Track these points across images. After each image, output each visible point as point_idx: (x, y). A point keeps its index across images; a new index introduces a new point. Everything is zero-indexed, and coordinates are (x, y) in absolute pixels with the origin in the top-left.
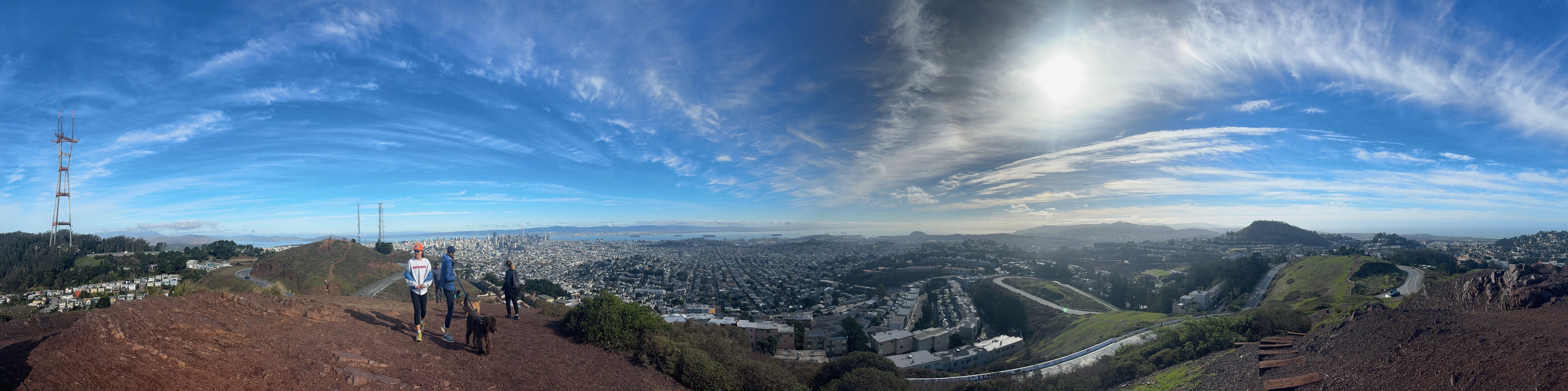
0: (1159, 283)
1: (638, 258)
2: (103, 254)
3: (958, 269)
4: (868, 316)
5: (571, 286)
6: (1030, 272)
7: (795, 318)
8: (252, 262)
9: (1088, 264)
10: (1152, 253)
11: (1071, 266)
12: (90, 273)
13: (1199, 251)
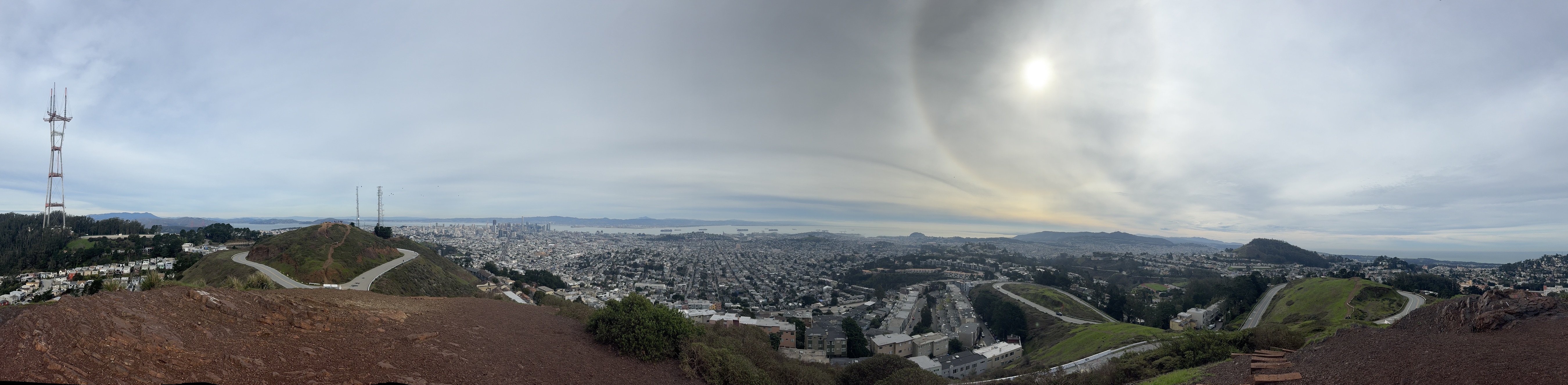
0: (1157, 298)
1: (638, 253)
2: (97, 237)
3: (957, 272)
4: (867, 318)
5: (571, 278)
6: (1029, 279)
7: (796, 316)
8: (249, 245)
9: (1087, 272)
10: (1149, 266)
11: (1071, 274)
12: (84, 256)
13: (1198, 267)
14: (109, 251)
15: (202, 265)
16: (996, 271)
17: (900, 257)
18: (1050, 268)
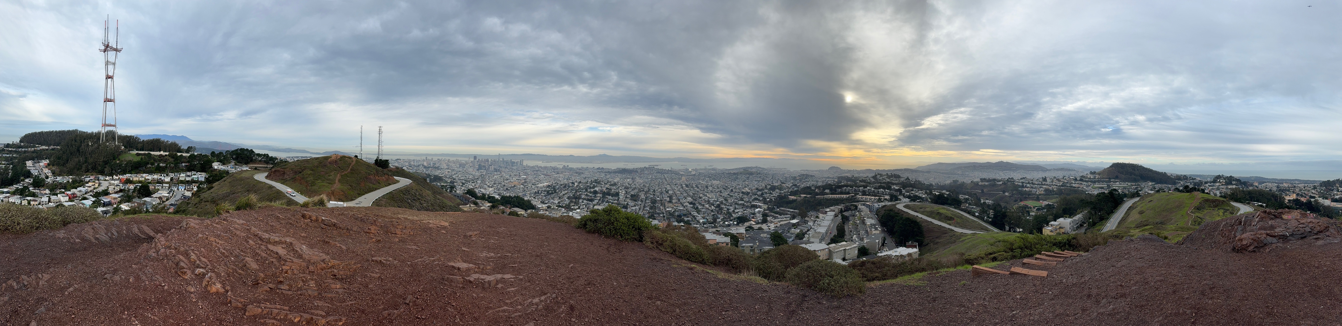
0: (1034, 212)
1: (596, 181)
2: (143, 152)
3: (867, 196)
4: (792, 232)
5: (539, 202)
6: (927, 200)
7: (731, 232)
8: (267, 167)
9: (975, 194)
10: (1028, 187)
11: (962, 196)
12: (133, 166)
13: (1067, 187)
14: (152, 164)
15: (229, 180)
16: (900, 195)
17: (820, 186)
18: (944, 191)
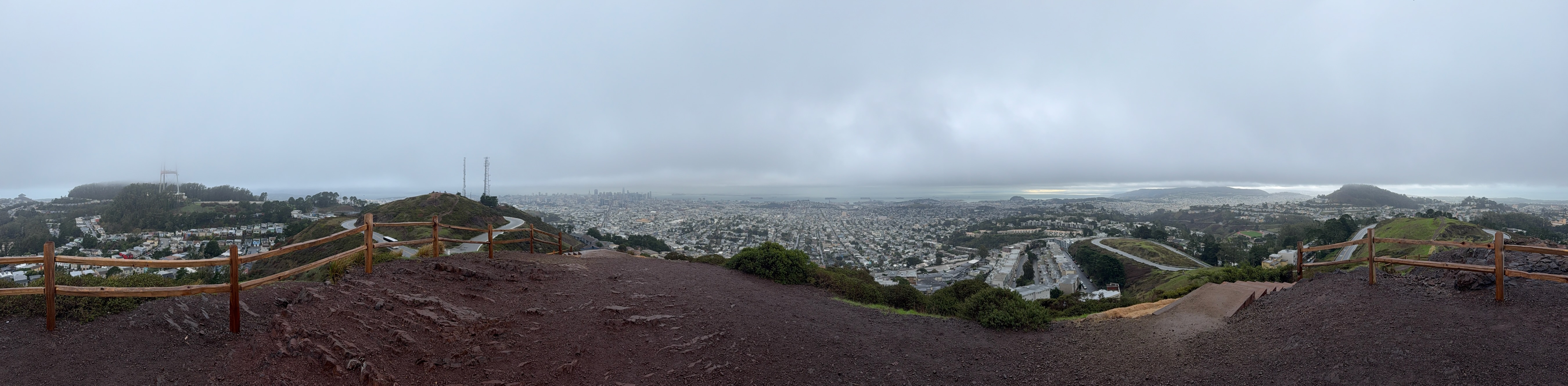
0: (1251, 243)
1: (740, 217)
2: (209, 202)
3: (1057, 231)
5: (675, 242)
6: (1127, 234)
7: (900, 275)
9: (1184, 225)
10: (1246, 215)
11: (1168, 228)
12: (198, 219)
13: (1291, 213)
14: (220, 216)
16: (1095, 228)
17: (1001, 220)
18: (1147, 223)
